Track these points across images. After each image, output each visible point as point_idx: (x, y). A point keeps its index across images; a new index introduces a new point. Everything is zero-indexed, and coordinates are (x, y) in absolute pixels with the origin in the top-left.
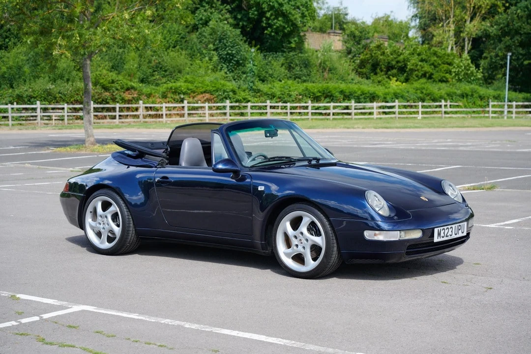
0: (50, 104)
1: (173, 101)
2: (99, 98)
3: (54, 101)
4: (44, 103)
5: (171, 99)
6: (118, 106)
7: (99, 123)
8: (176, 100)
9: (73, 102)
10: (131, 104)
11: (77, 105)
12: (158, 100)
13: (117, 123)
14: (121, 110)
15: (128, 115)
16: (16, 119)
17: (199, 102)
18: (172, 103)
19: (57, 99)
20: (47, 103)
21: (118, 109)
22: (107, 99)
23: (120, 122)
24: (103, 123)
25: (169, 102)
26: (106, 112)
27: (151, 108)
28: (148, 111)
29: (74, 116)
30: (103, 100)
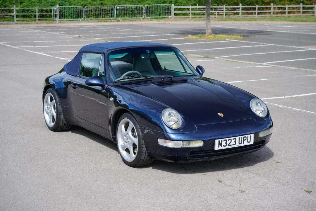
0: (218, 6)
1: (296, 3)
2: (249, 2)
3: (221, 3)
4: (214, 4)
5: (295, 2)
6: (257, 6)
7: (248, 17)
8: (298, 2)
9: (233, 4)
10: (269, 5)
11: (235, 6)
12: (287, 2)
13: (256, 17)
14: (259, 9)
15: (266, 12)
16: (198, 14)
17: (314, 4)
18: (295, 4)
19: (223, 2)
20: (216, 4)
21: (257, 9)
22: (253, 2)
23: (257, 16)
24: (250, 17)
25: (293, 4)
26: (253, 10)
27: (281, 7)
28: (279, 10)
29: (233, 12)
30: (251, 3)
